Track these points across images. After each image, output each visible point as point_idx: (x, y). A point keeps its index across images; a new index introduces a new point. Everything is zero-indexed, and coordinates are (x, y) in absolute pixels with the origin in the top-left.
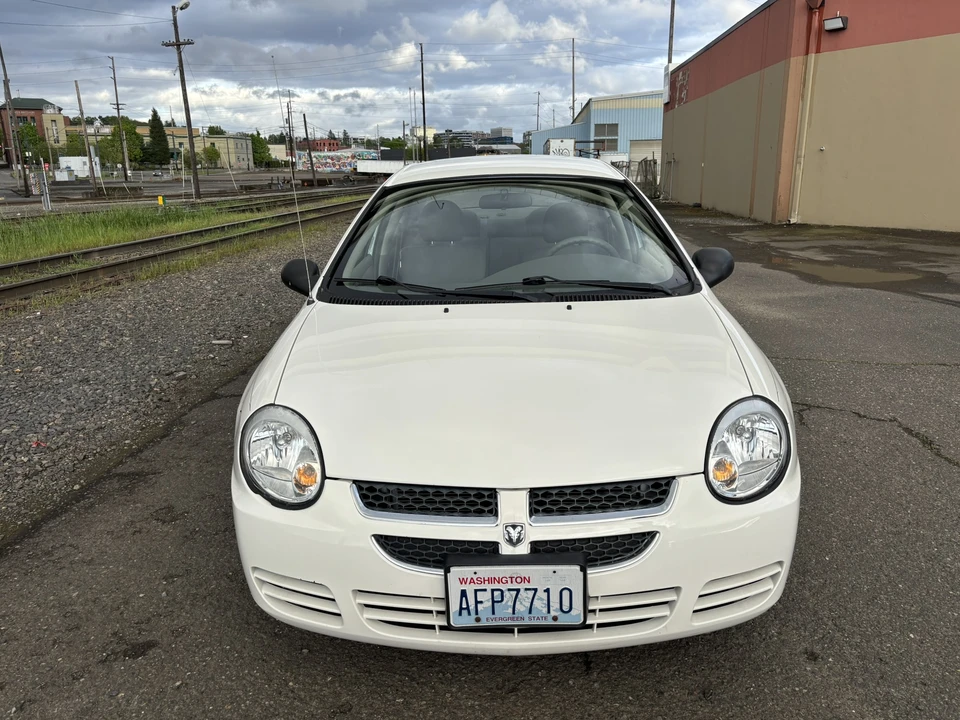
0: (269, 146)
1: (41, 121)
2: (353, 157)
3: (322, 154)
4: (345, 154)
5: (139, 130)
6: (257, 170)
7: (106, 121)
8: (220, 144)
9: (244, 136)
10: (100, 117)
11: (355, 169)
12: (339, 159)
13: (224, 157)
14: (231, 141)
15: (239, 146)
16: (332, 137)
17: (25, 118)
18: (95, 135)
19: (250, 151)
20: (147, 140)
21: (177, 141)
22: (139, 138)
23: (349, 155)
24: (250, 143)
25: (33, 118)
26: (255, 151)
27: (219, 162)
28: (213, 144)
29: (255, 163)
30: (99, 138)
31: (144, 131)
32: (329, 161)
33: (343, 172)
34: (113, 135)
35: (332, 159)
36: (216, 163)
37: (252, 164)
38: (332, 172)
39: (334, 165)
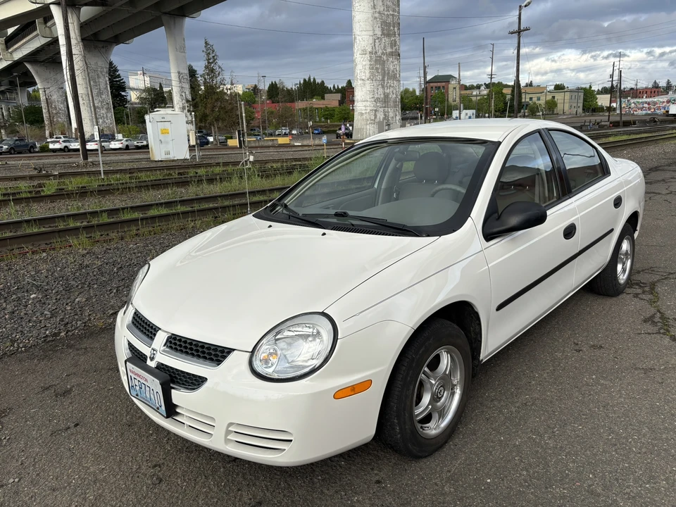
0: (598, 96)
1: (448, 88)
2: (668, 102)
3: (640, 100)
4: (662, 100)
5: (505, 91)
6: (583, 114)
7: (487, 86)
8: (559, 97)
9: (579, 89)
10: (485, 84)
11: (668, 112)
12: (655, 103)
13: (560, 107)
14: (568, 95)
15: (573, 97)
16: (656, 86)
17: (439, 87)
18: (476, 96)
19: (581, 101)
20: (509, 97)
21: (528, 96)
22: (504, 96)
23: (665, 100)
24: (582, 95)
25: (444, 87)
26: (585, 100)
27: (555, 110)
28: (554, 97)
29: (583, 109)
30: (479, 98)
31: (507, 91)
32: (646, 105)
33: (657, 114)
34: (488, 95)
35: (649, 104)
36: (553, 111)
37: (580, 110)
38: (647, 115)
39: (649, 109)
